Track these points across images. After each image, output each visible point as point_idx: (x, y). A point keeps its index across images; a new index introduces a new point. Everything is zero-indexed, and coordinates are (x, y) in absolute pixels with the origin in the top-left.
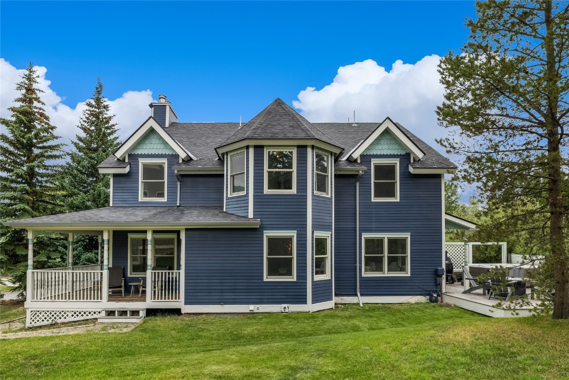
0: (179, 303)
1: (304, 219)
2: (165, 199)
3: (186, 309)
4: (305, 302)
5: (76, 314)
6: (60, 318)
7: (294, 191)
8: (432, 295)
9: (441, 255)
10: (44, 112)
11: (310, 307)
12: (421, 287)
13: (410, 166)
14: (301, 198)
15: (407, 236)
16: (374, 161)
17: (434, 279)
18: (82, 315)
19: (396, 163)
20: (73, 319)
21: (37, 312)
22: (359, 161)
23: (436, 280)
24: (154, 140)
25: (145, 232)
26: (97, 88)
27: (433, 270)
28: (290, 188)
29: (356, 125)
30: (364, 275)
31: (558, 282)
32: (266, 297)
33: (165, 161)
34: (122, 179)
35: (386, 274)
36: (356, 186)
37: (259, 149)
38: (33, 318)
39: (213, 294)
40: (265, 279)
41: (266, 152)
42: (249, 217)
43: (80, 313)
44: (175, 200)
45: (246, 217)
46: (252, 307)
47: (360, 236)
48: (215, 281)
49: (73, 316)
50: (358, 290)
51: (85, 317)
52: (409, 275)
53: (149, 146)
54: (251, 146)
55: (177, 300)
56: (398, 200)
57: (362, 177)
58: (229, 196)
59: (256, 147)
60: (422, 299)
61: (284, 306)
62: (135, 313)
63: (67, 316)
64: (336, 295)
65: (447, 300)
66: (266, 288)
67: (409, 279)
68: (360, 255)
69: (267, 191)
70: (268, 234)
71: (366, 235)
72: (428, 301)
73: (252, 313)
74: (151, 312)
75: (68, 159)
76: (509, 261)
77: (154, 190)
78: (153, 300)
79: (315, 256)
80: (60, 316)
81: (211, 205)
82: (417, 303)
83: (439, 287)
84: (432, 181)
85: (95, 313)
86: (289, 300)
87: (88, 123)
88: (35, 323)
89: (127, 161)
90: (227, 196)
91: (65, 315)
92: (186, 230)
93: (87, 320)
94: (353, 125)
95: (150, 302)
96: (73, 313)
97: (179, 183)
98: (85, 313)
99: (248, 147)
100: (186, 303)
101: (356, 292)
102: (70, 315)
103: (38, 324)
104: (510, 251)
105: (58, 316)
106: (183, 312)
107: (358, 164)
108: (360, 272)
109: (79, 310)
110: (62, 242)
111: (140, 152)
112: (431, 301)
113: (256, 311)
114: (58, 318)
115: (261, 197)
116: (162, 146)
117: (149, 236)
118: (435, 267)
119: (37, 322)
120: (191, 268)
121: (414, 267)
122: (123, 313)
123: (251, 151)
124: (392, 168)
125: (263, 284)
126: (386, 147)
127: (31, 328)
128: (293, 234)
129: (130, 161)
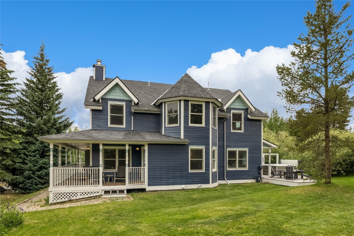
0: (145, 186)
1: (208, 140)
2: (124, 126)
3: (149, 188)
4: (209, 183)
5: (83, 194)
6: (73, 197)
7: (203, 125)
8: (258, 179)
9: (261, 159)
10: (3, 60)
11: (211, 185)
12: (253, 175)
13: (248, 115)
14: (207, 129)
15: (247, 149)
16: (232, 111)
17: (258, 171)
18: (87, 195)
19: (242, 113)
20: (81, 197)
21: (57, 194)
22: (225, 111)
23: (259, 171)
24: (117, 90)
25: (124, 145)
26: (41, 47)
27: (258, 167)
28: (201, 123)
29: (209, 89)
30: (228, 169)
31: (328, 169)
32: (190, 181)
33: (124, 104)
34: (98, 113)
35: (238, 169)
36: (224, 124)
37: (186, 102)
38: (55, 198)
39: (163, 180)
40: (190, 172)
41: (190, 103)
42: (181, 138)
43: (86, 193)
44: (130, 127)
45: (180, 138)
46: (183, 186)
47: (226, 149)
48: (164, 173)
49: (81, 195)
50: (225, 177)
51: (89, 195)
52: (247, 169)
53: (114, 94)
54: (182, 100)
55: (143, 184)
56: (243, 132)
57: (227, 119)
58: (166, 126)
59: (185, 100)
60: (253, 181)
61: (199, 185)
62: (122, 192)
63: (77, 195)
64: (219, 180)
65: (264, 181)
66: (190, 176)
67: (247, 171)
68: (226, 159)
69: (190, 125)
70: (191, 147)
71: (228, 149)
72: (256, 182)
73: (183, 189)
74: (129, 191)
75: (19, 94)
76: (280, 163)
77: (117, 120)
78: (129, 184)
79: (213, 159)
80: (73, 195)
81: (151, 131)
82: (251, 183)
83: (260, 175)
84: (257, 123)
85: (95, 193)
86: (201, 182)
87: (36, 70)
88: (56, 200)
89: (100, 102)
90: (165, 126)
91: (76, 195)
92: (149, 144)
93: (91, 197)
94: (208, 89)
95: (128, 186)
96: (81, 193)
97: (132, 117)
98: (89, 193)
99: (180, 101)
100: (149, 185)
101: (224, 178)
102: (79, 194)
103: (58, 201)
104: (280, 158)
105: (71, 195)
106: (147, 190)
107: (225, 112)
108: (226, 168)
109: (85, 191)
110: (23, 151)
111: (108, 97)
112: (257, 181)
113: (185, 188)
114: (71, 197)
115: (188, 128)
116: (122, 95)
117: (127, 148)
118: (258, 165)
119: (57, 200)
120: (152, 166)
121: (250, 165)
122: (114, 192)
123: (182, 103)
124: (240, 115)
125: (188, 174)
126: (237, 104)
127: (54, 204)
128: (203, 148)
129: (103, 102)
